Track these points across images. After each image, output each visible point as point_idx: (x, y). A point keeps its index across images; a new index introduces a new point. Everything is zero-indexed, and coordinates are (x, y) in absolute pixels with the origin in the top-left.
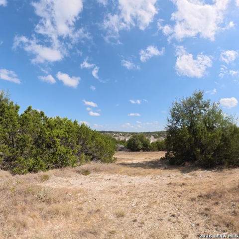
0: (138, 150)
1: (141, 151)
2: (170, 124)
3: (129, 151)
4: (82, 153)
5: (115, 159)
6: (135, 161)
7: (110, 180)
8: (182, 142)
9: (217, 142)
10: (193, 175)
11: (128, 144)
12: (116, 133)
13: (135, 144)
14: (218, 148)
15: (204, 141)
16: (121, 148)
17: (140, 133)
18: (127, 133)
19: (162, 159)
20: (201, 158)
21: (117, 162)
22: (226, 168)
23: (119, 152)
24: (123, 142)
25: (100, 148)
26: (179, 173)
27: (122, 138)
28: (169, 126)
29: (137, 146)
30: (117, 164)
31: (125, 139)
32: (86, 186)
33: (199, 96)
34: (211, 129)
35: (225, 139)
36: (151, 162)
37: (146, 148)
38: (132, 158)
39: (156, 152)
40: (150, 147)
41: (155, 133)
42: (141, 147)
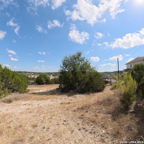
0: (43, 84)
1: (45, 84)
2: (62, 69)
3: (37, 85)
4: (5, 88)
5: (28, 90)
6: (41, 91)
7: (25, 104)
8: (68, 79)
9: (87, 80)
10: (74, 97)
11: (37, 80)
12: (29, 73)
13: (41, 80)
14: (88, 83)
15: (80, 79)
16: (32, 83)
17: (44, 73)
18: (36, 73)
19: (57, 89)
20: (78, 88)
21: (30, 92)
22: (91, 93)
23: (31, 85)
24: (33, 79)
25: (18, 84)
26: (66, 97)
27: (33, 76)
28: (61, 70)
29: (42, 81)
30: (30, 94)
31: (35, 77)
32: (10, 111)
33: (79, 55)
34: (84, 72)
35: (91, 78)
36: (51, 91)
37: (48, 82)
38: (39, 89)
39: (54, 85)
40: (50, 82)
41: (53, 73)
42: (44, 81)
